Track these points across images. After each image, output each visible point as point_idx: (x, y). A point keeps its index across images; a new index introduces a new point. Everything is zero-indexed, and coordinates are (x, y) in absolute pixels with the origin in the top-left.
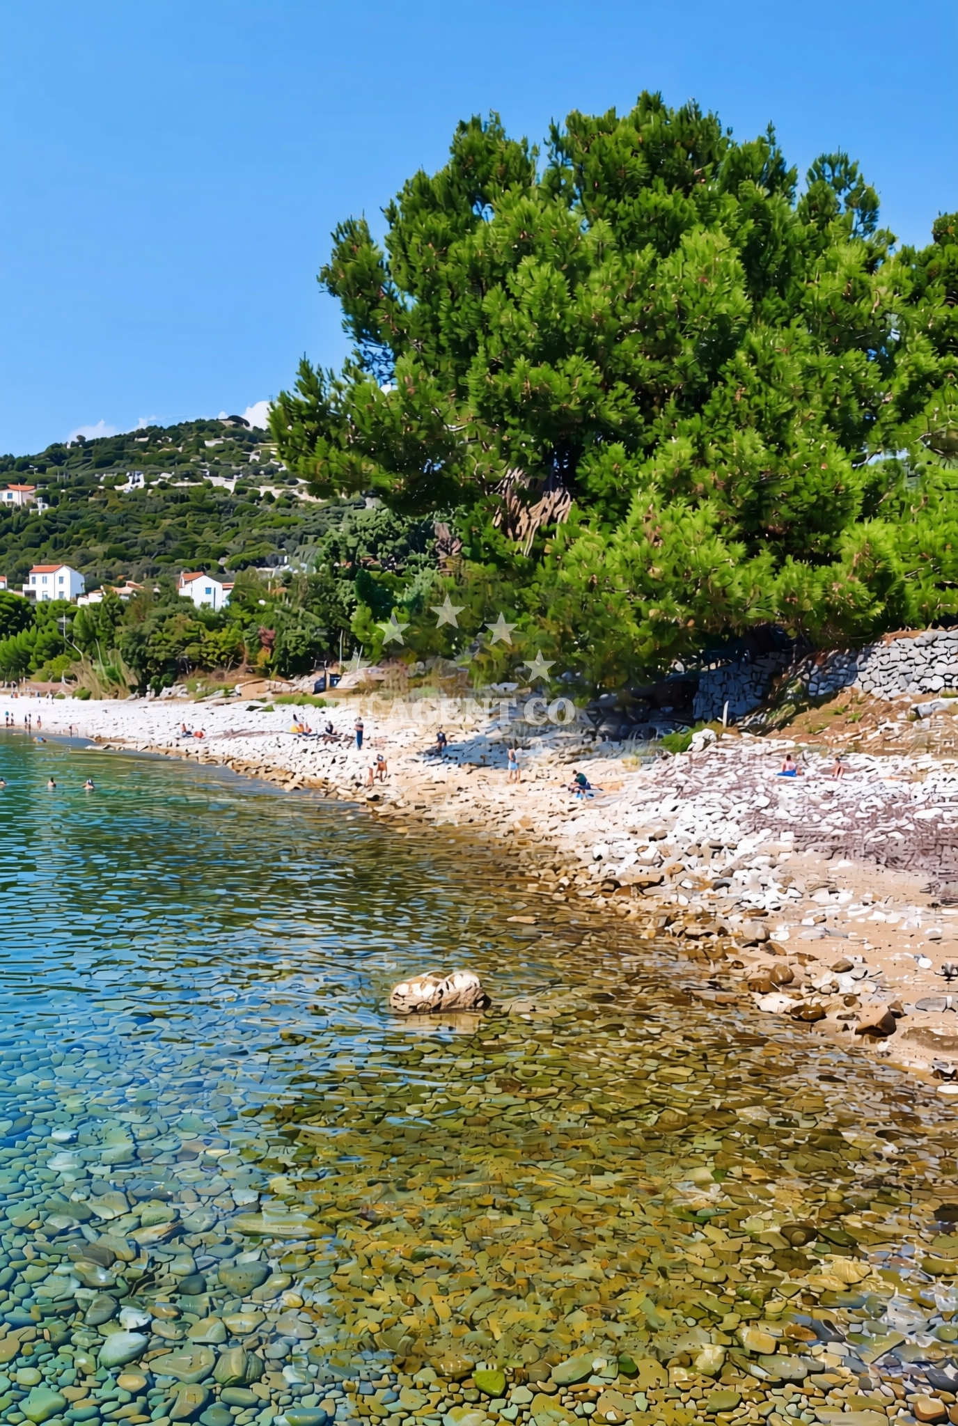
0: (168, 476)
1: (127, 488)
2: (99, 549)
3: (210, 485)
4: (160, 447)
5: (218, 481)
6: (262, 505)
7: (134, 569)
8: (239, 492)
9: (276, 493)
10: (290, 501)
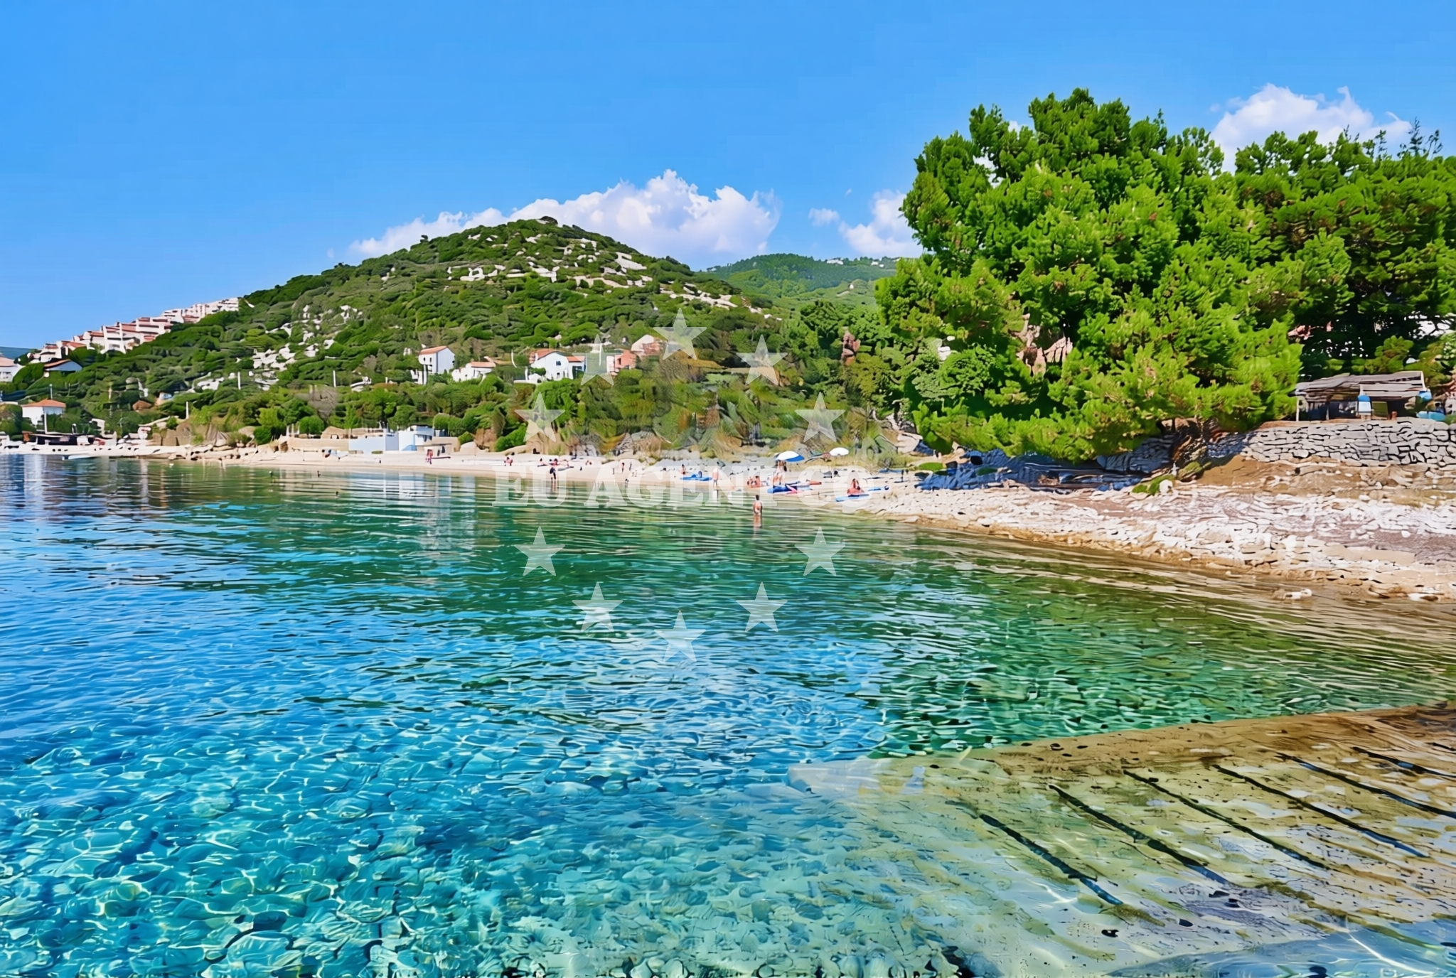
0: (502, 268)
1: (470, 278)
2: (461, 330)
3: (535, 276)
4: (491, 243)
5: (542, 272)
6: (579, 292)
7: (490, 348)
8: (561, 280)
9: (591, 282)
10: (600, 289)
